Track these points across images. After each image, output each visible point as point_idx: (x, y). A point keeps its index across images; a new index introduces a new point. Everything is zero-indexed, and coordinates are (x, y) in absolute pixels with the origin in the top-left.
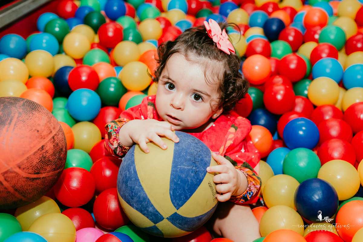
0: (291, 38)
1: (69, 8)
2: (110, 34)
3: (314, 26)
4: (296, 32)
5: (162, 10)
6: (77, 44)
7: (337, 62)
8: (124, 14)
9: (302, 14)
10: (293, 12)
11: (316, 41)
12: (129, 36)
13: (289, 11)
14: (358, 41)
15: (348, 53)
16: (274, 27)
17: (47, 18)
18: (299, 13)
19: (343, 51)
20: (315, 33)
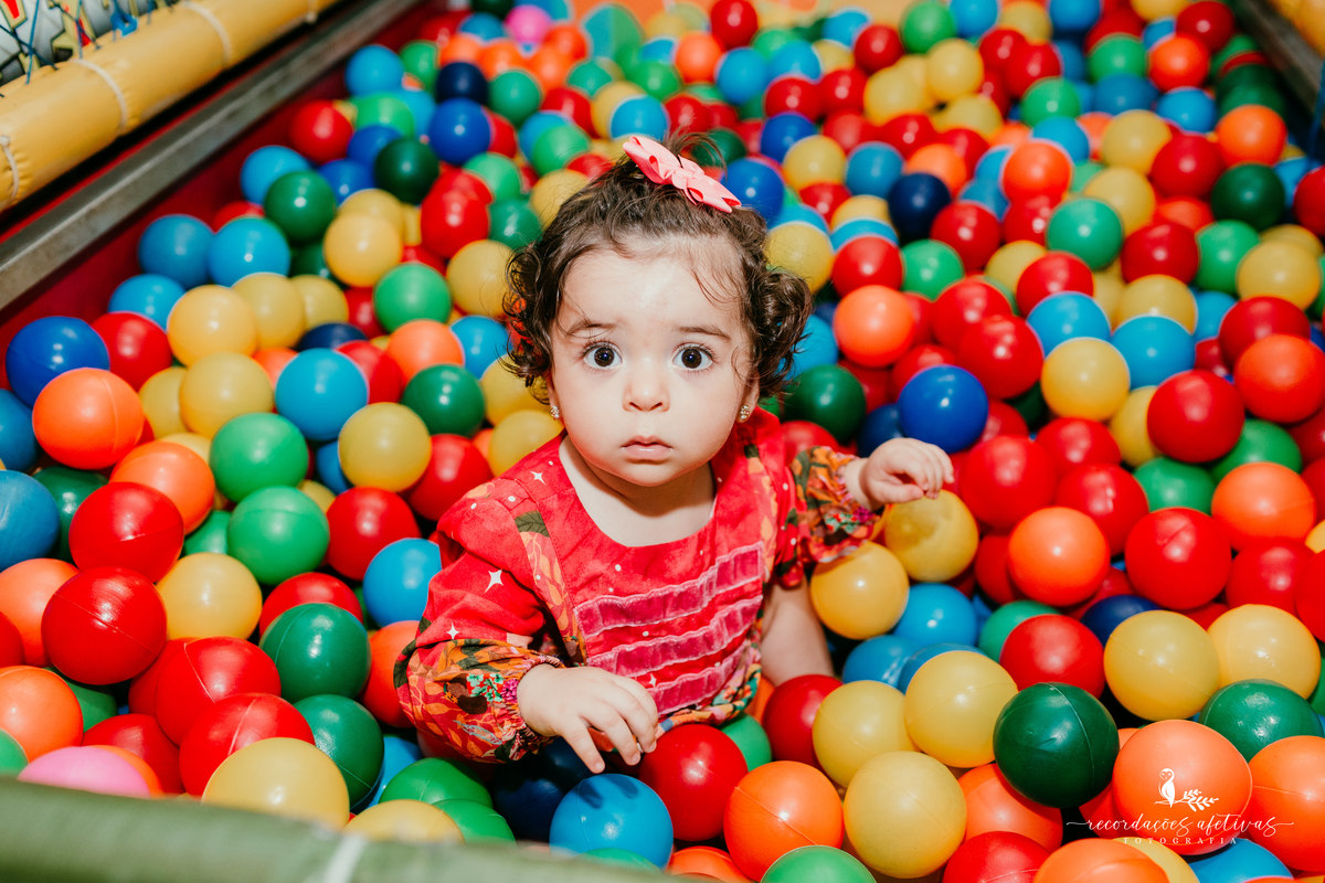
0: (965, 233)
1: (323, 129)
2: (454, 219)
3: (1033, 193)
4: (981, 214)
5: (593, 133)
6: (363, 245)
7: (1091, 302)
8: (485, 148)
9: (1003, 153)
10: (977, 147)
11: (1040, 239)
12: (504, 225)
13: (962, 143)
14: (1158, 243)
15: (1127, 278)
16: (919, 201)
17: (271, 165)
18: (994, 150)
19: (1116, 269)
20: (1035, 214)
